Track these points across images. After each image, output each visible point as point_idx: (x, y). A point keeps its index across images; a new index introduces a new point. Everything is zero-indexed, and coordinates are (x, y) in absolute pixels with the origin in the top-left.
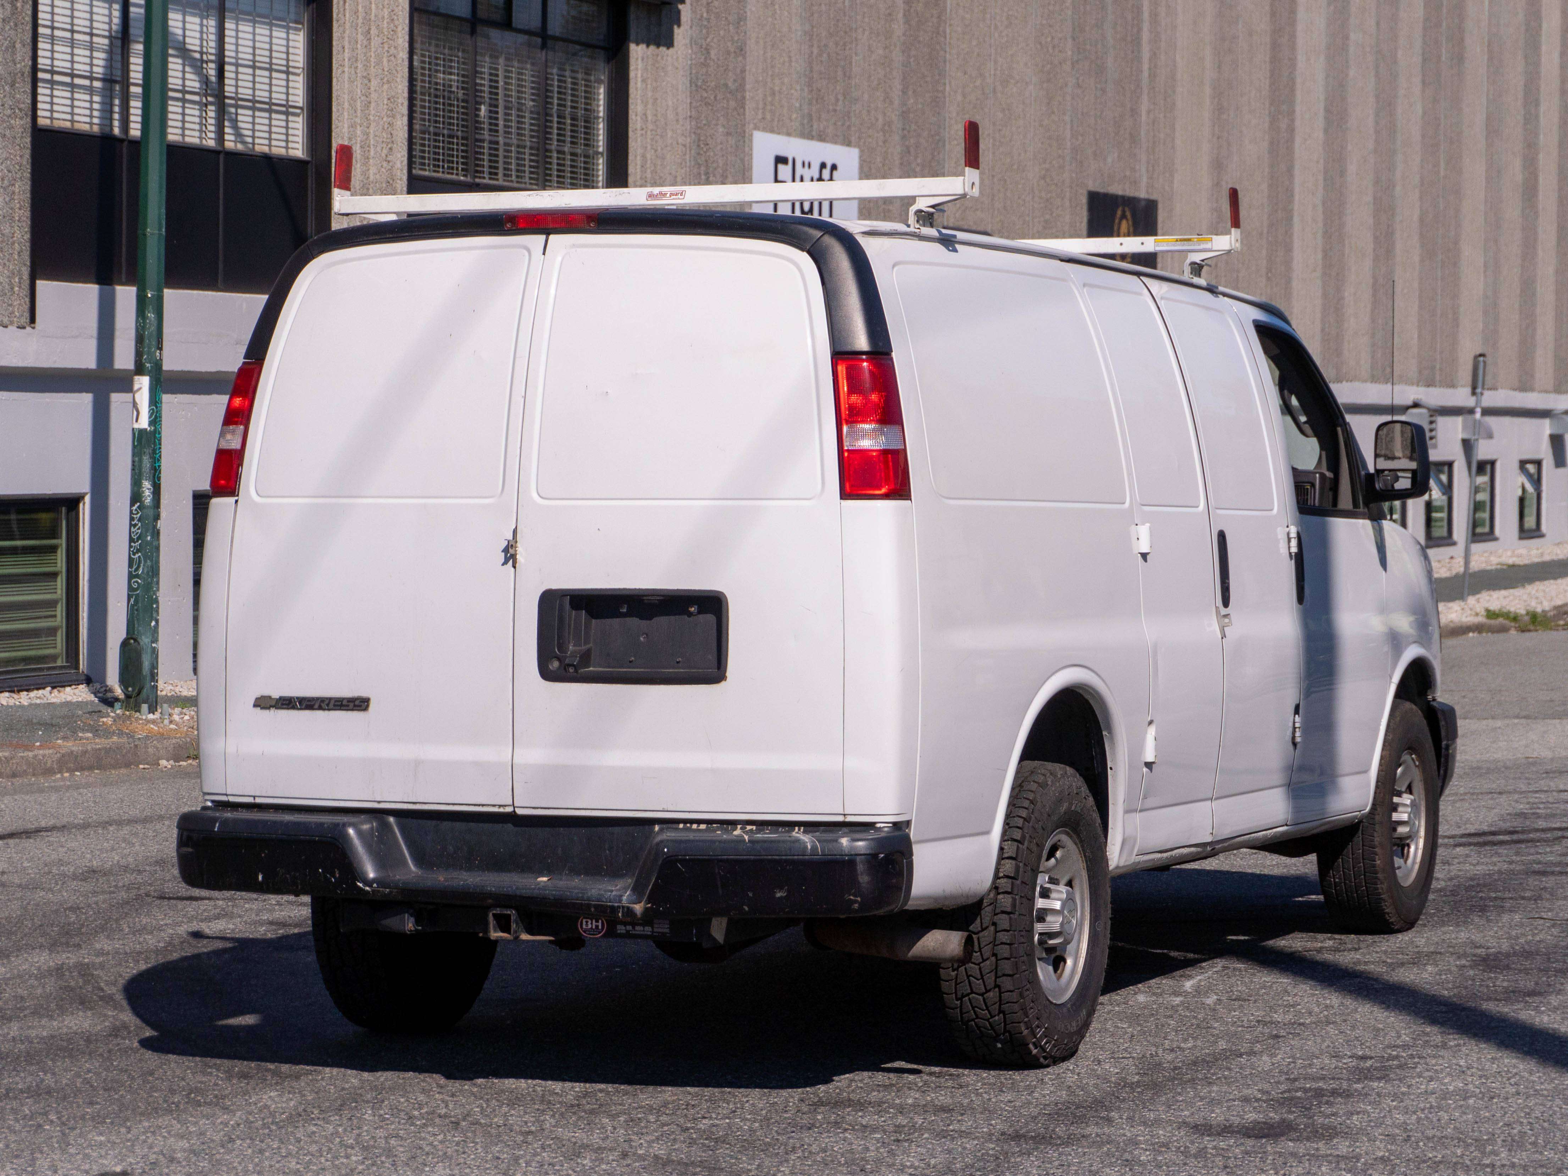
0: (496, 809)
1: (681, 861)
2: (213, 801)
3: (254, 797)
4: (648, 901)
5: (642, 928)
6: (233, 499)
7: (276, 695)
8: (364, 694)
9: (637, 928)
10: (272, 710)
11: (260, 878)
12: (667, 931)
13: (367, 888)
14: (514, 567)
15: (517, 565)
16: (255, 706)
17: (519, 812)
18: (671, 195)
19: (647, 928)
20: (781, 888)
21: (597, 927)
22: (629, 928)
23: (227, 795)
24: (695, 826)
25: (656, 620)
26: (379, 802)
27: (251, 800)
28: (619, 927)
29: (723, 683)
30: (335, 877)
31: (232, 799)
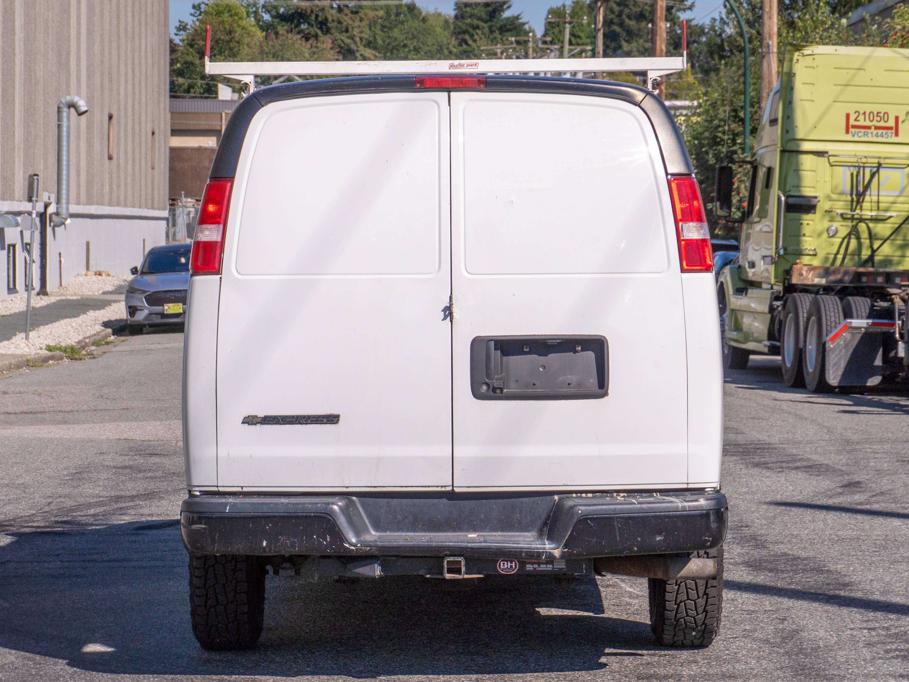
0: (439, 489)
1: (590, 519)
2: (200, 491)
3: (242, 487)
4: (566, 546)
5: (545, 566)
6: (218, 277)
7: (261, 414)
8: (335, 412)
9: (541, 566)
10: (258, 425)
11: (264, 544)
12: (564, 567)
13: (352, 548)
14: (451, 321)
15: (454, 321)
16: (243, 423)
17: (457, 490)
18: (468, 65)
19: (549, 566)
20: (660, 534)
21: (511, 566)
22: (536, 566)
23: (217, 486)
24: (584, 495)
25: (551, 356)
26: (347, 487)
27: (239, 489)
28: (528, 566)
29: (606, 398)
30: (326, 541)
31: (221, 489)
